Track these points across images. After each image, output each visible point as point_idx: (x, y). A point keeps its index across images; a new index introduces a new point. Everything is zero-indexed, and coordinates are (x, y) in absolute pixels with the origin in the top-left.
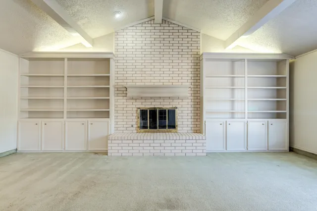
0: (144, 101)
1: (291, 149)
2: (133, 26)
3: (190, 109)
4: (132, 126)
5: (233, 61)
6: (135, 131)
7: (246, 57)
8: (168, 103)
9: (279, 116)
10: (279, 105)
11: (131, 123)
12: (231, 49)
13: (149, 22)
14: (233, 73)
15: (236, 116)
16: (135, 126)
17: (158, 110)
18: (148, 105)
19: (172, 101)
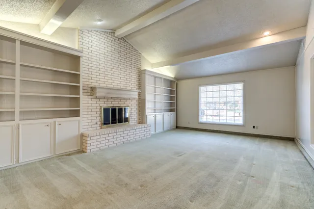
0: (106, 100)
1: (177, 127)
2: (97, 31)
3: (136, 107)
4: (96, 123)
5: (155, 77)
6: (99, 128)
7: (163, 77)
8: (123, 103)
9: (171, 110)
10: (171, 104)
11: (96, 121)
12: (155, 70)
13: (111, 34)
14: (155, 85)
15: (157, 111)
16: (99, 123)
17: (117, 108)
18: (110, 104)
19: (125, 101)
